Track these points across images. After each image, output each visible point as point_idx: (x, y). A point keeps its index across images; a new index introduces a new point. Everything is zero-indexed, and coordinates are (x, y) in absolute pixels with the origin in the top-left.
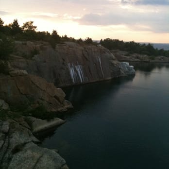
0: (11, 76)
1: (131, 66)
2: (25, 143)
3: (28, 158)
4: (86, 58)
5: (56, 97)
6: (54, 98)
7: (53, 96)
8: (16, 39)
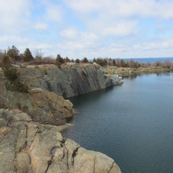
0: (30, 94)
1: (120, 77)
2: (77, 148)
3: (86, 160)
4: (85, 74)
5: (65, 107)
6: (64, 109)
7: (63, 106)
8: (29, 64)
